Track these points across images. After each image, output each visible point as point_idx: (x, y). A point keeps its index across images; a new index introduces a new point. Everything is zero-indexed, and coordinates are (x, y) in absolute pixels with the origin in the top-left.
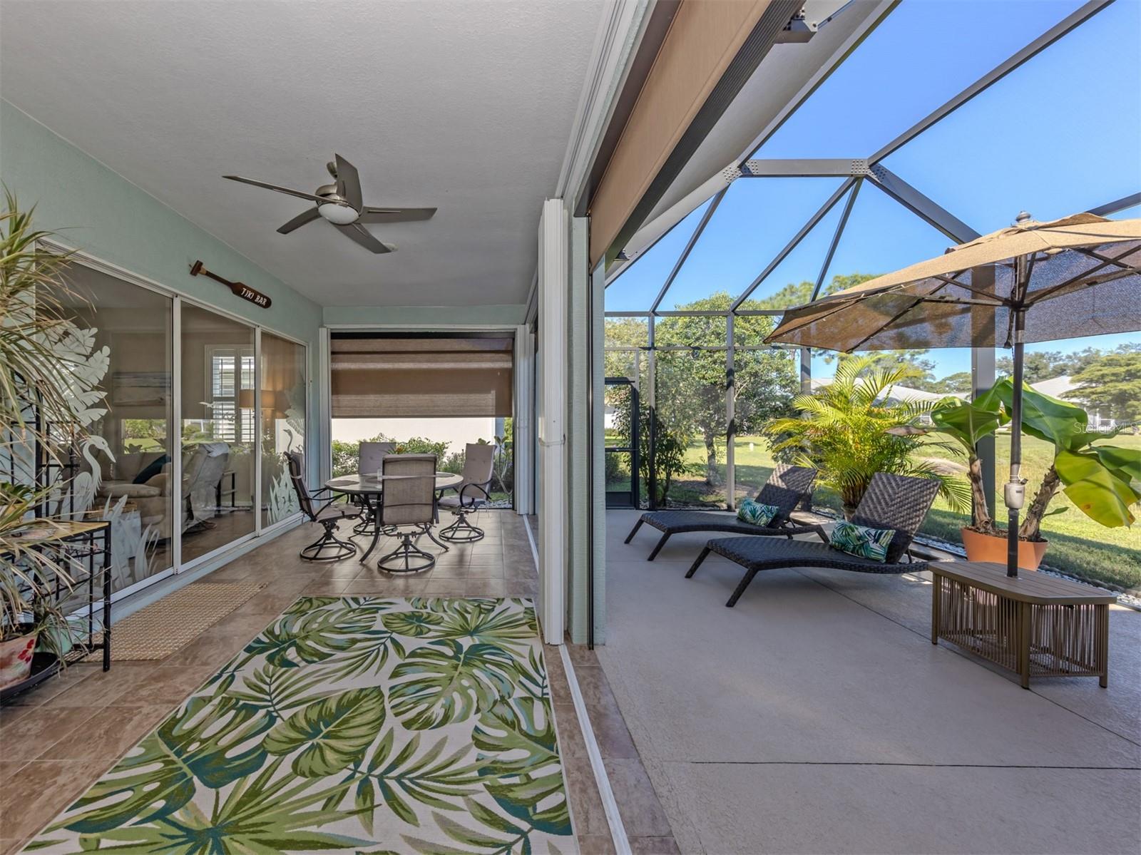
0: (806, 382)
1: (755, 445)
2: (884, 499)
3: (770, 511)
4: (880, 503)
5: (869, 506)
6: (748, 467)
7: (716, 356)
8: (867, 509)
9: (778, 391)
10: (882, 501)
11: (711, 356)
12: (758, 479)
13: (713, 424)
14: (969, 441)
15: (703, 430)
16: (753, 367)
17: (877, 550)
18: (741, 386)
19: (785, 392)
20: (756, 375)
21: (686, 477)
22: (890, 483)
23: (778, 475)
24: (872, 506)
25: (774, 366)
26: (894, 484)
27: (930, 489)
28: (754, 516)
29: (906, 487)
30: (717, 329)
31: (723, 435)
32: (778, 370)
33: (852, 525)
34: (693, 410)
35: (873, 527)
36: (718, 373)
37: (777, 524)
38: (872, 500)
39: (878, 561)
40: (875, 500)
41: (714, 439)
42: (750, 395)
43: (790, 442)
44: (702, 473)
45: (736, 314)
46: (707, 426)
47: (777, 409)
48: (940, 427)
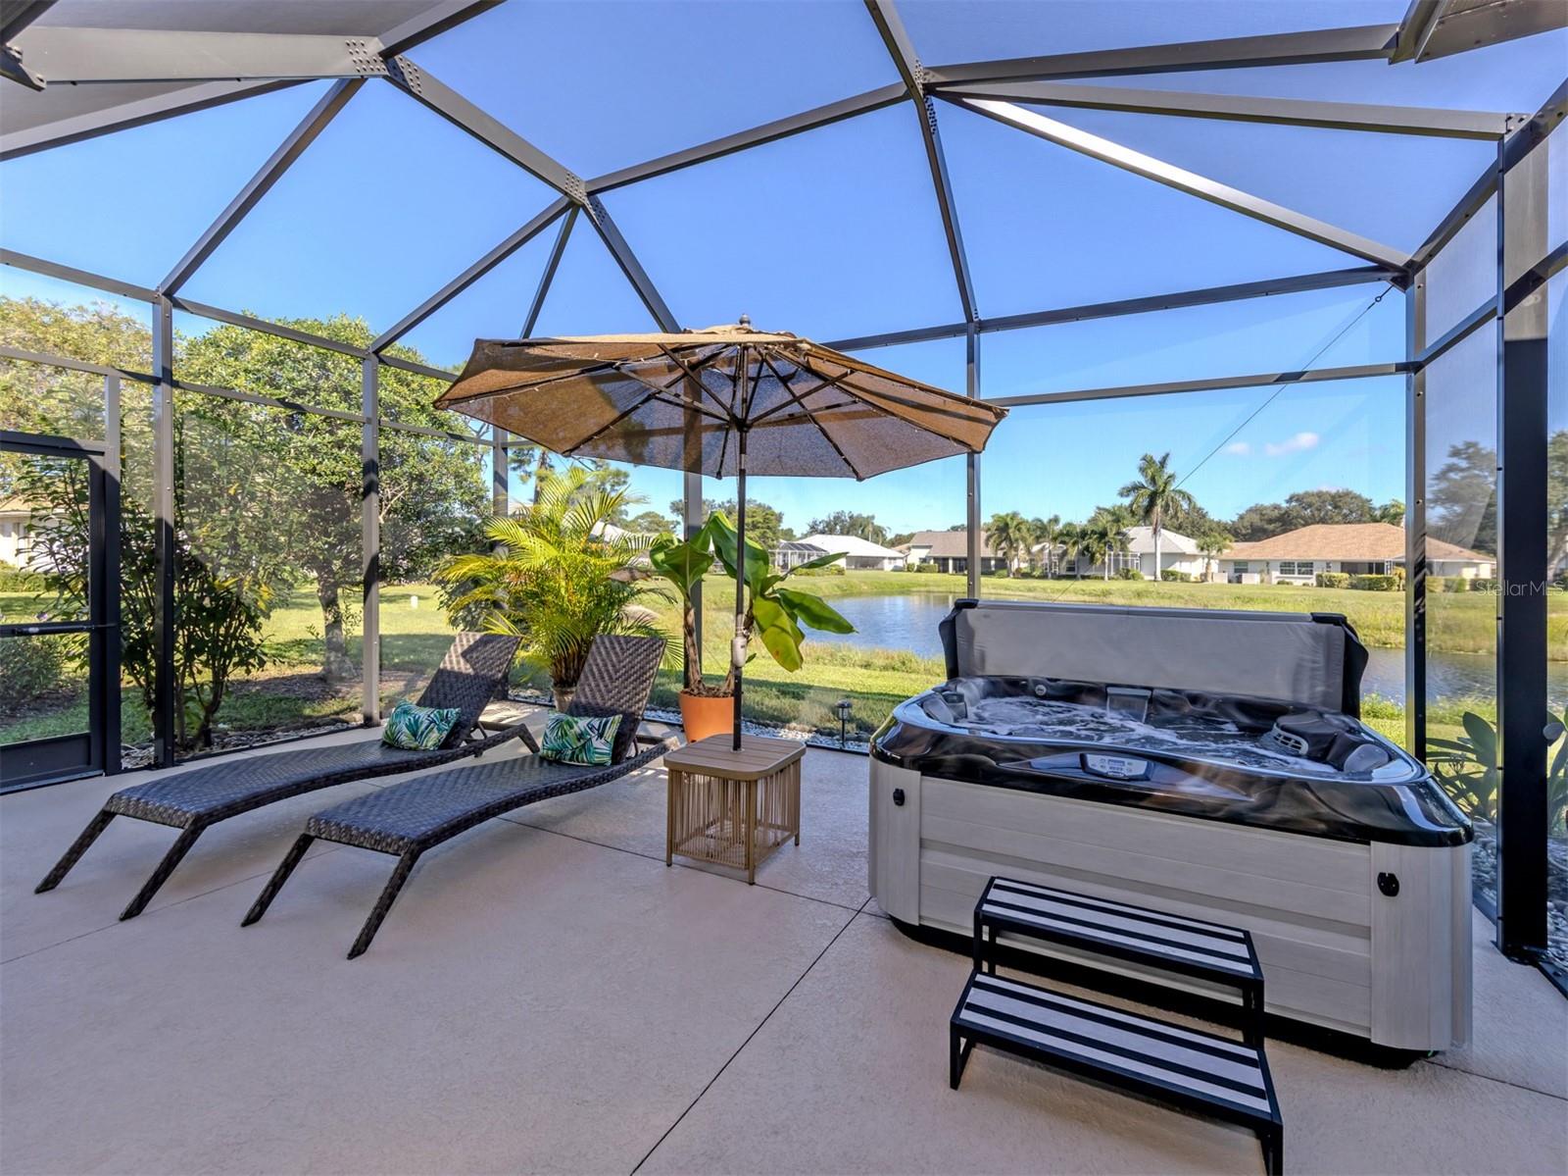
0: (500, 498)
1: (420, 598)
2: (608, 671)
3: (446, 719)
4: (603, 678)
5: (589, 685)
6: (409, 637)
7: (341, 433)
8: (587, 689)
9: (458, 511)
10: (605, 675)
11: (331, 433)
12: (425, 656)
13: (337, 564)
14: (685, 586)
15: (315, 574)
16: (413, 464)
17: (602, 748)
18: (394, 495)
19: (468, 512)
20: (420, 478)
21: (271, 671)
22: (614, 648)
23: (460, 651)
24: (593, 684)
25: (452, 469)
26: (618, 649)
27: (655, 651)
28: (414, 735)
29: (631, 650)
30: (345, 384)
31: (357, 584)
32: (457, 476)
33: (570, 718)
34: (289, 533)
35: (596, 716)
36: (348, 466)
37: (458, 739)
38: (593, 675)
39: (601, 765)
40: (597, 673)
41: (340, 591)
42: (411, 513)
43: (478, 593)
44: (314, 657)
45: (381, 361)
46: (324, 567)
47: (455, 540)
48: (661, 569)
